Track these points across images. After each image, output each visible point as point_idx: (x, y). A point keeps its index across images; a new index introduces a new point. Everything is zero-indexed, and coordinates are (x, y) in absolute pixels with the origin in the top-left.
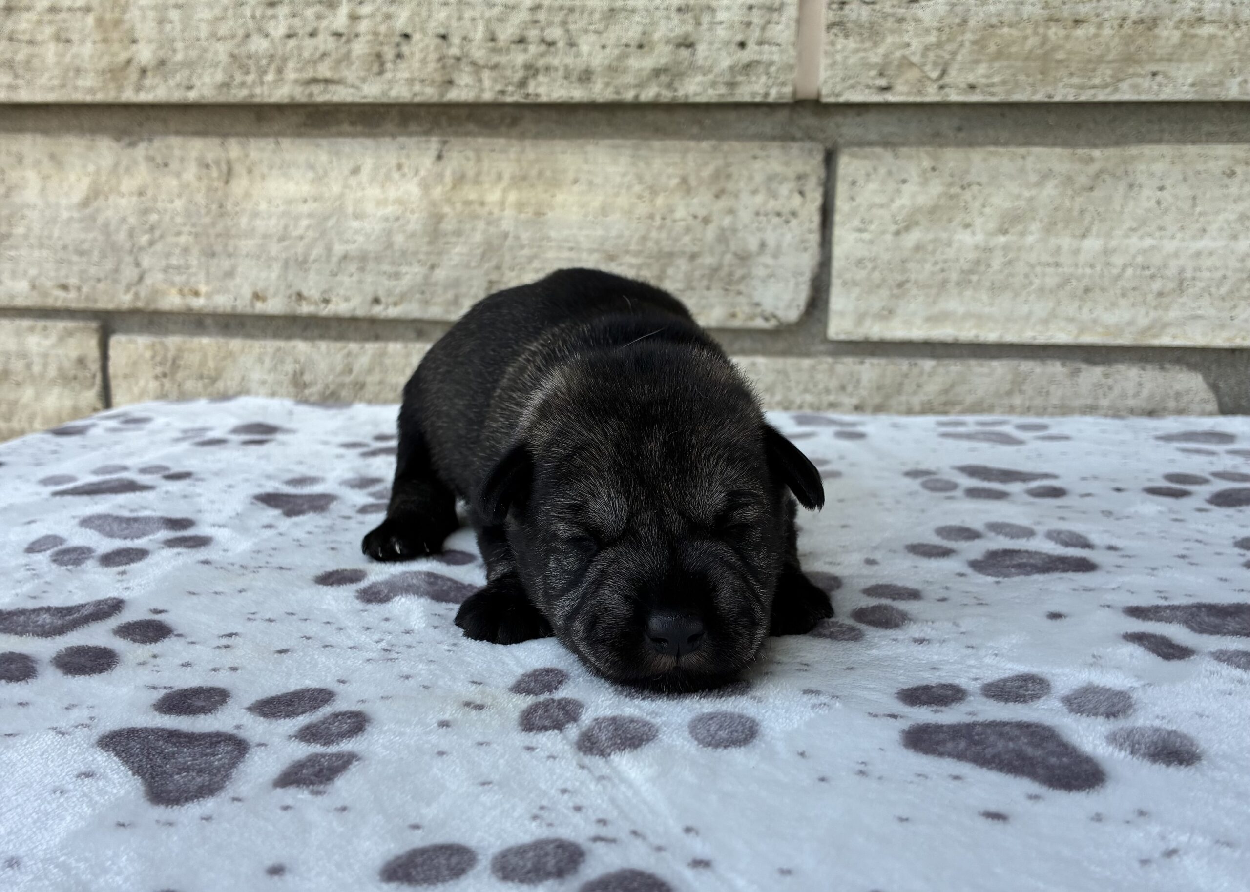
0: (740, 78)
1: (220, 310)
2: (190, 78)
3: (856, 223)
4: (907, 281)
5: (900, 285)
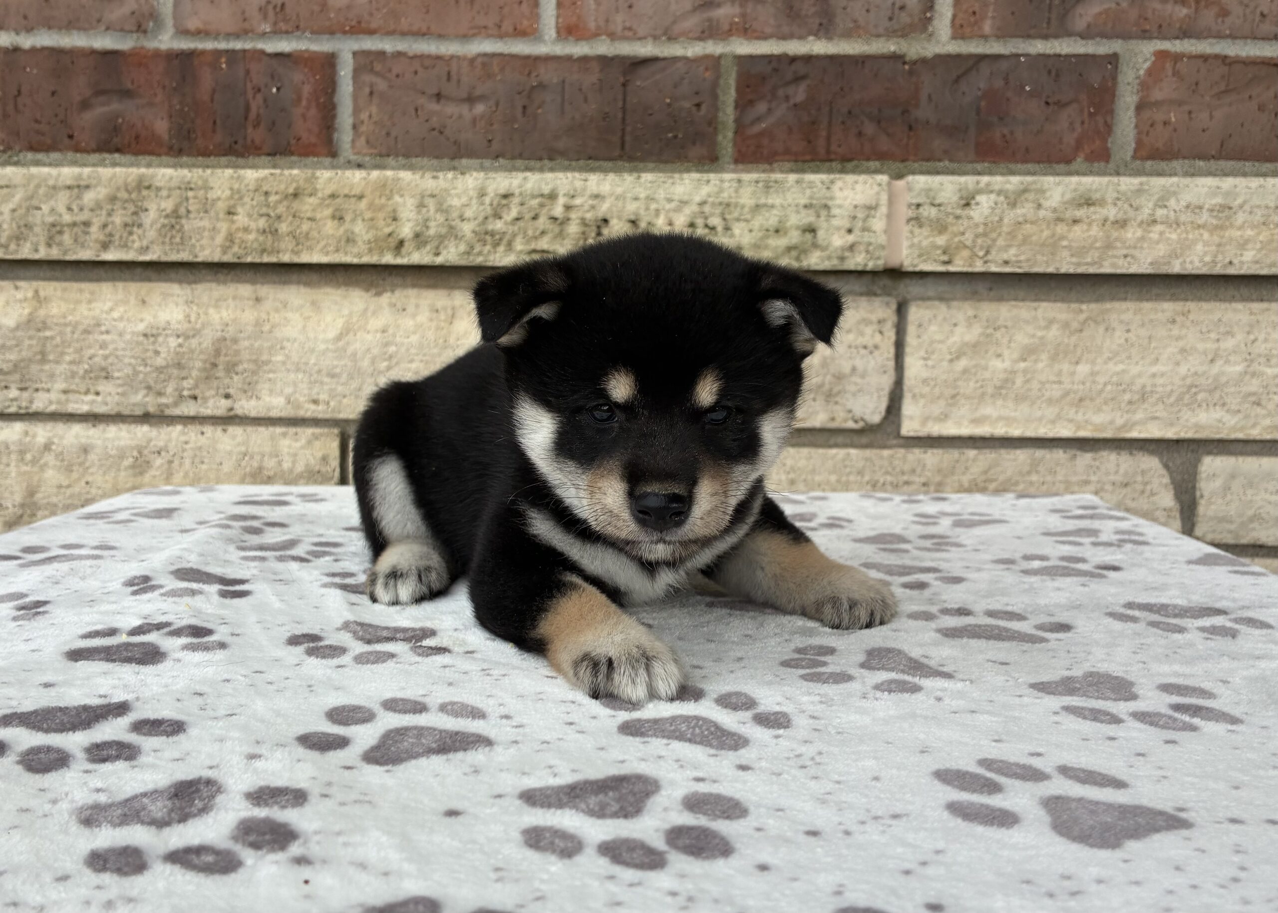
0: (847, 254)
2: (437, 248)
4: (958, 394)
5: (953, 397)
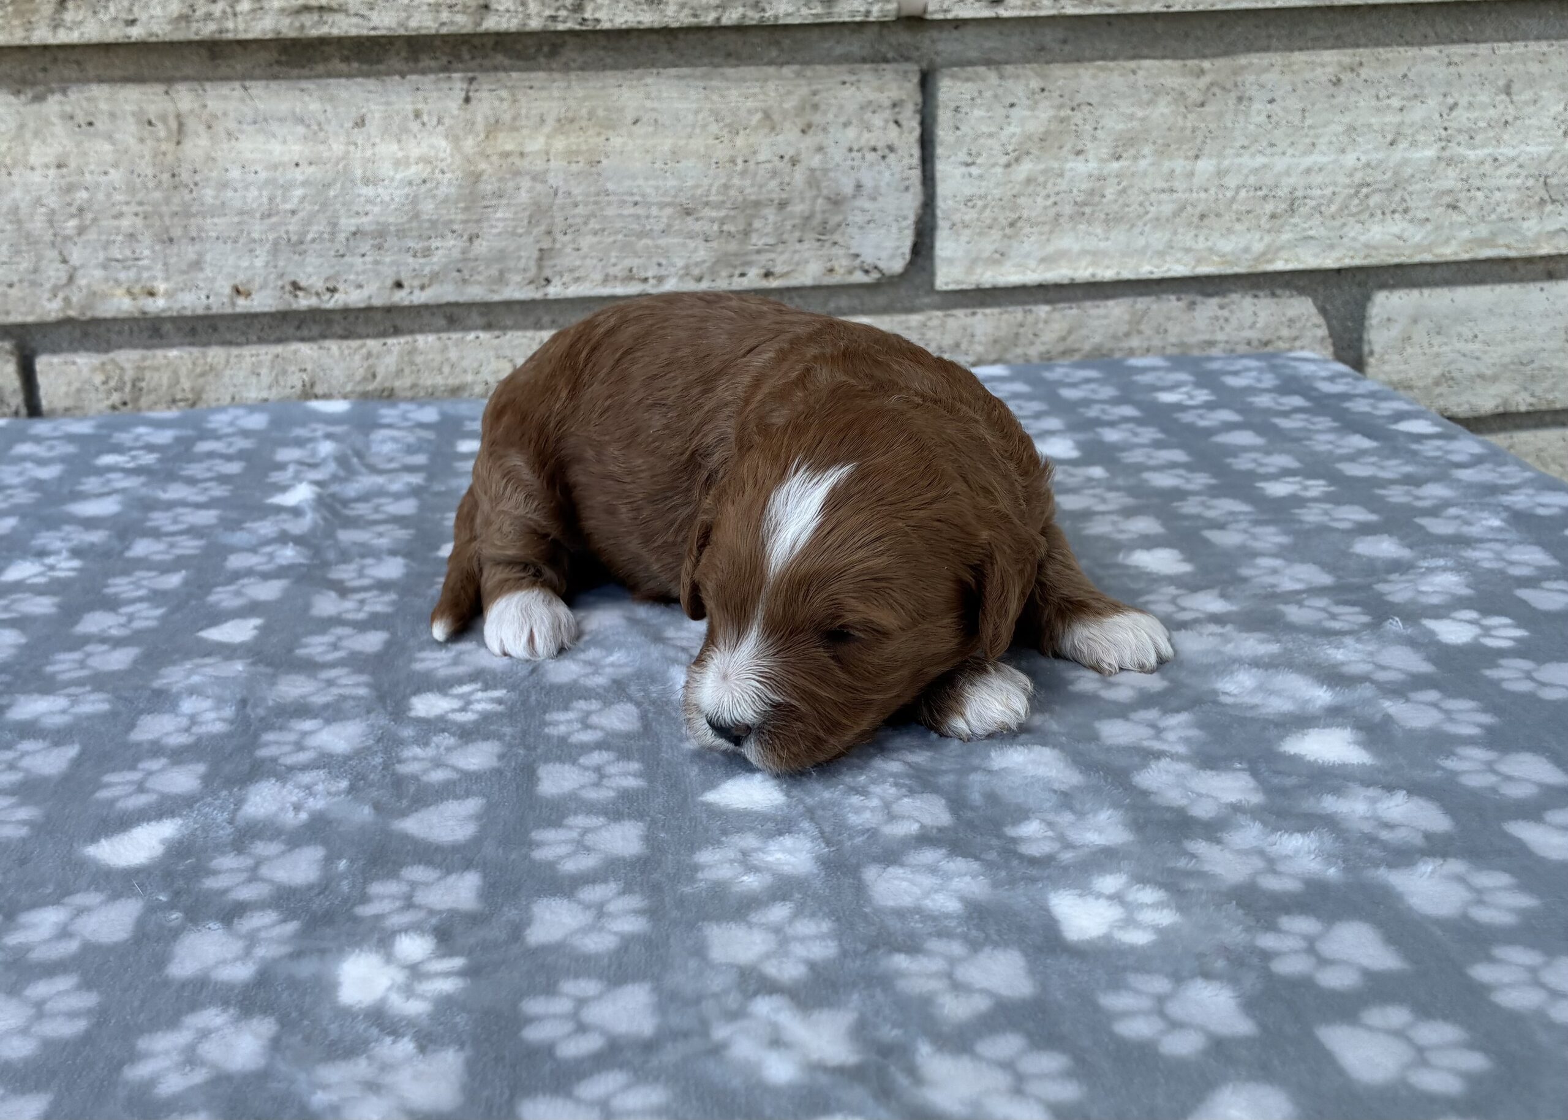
1: (188, 313)
3: (962, 156)
4: (1020, 219)
5: (1012, 225)
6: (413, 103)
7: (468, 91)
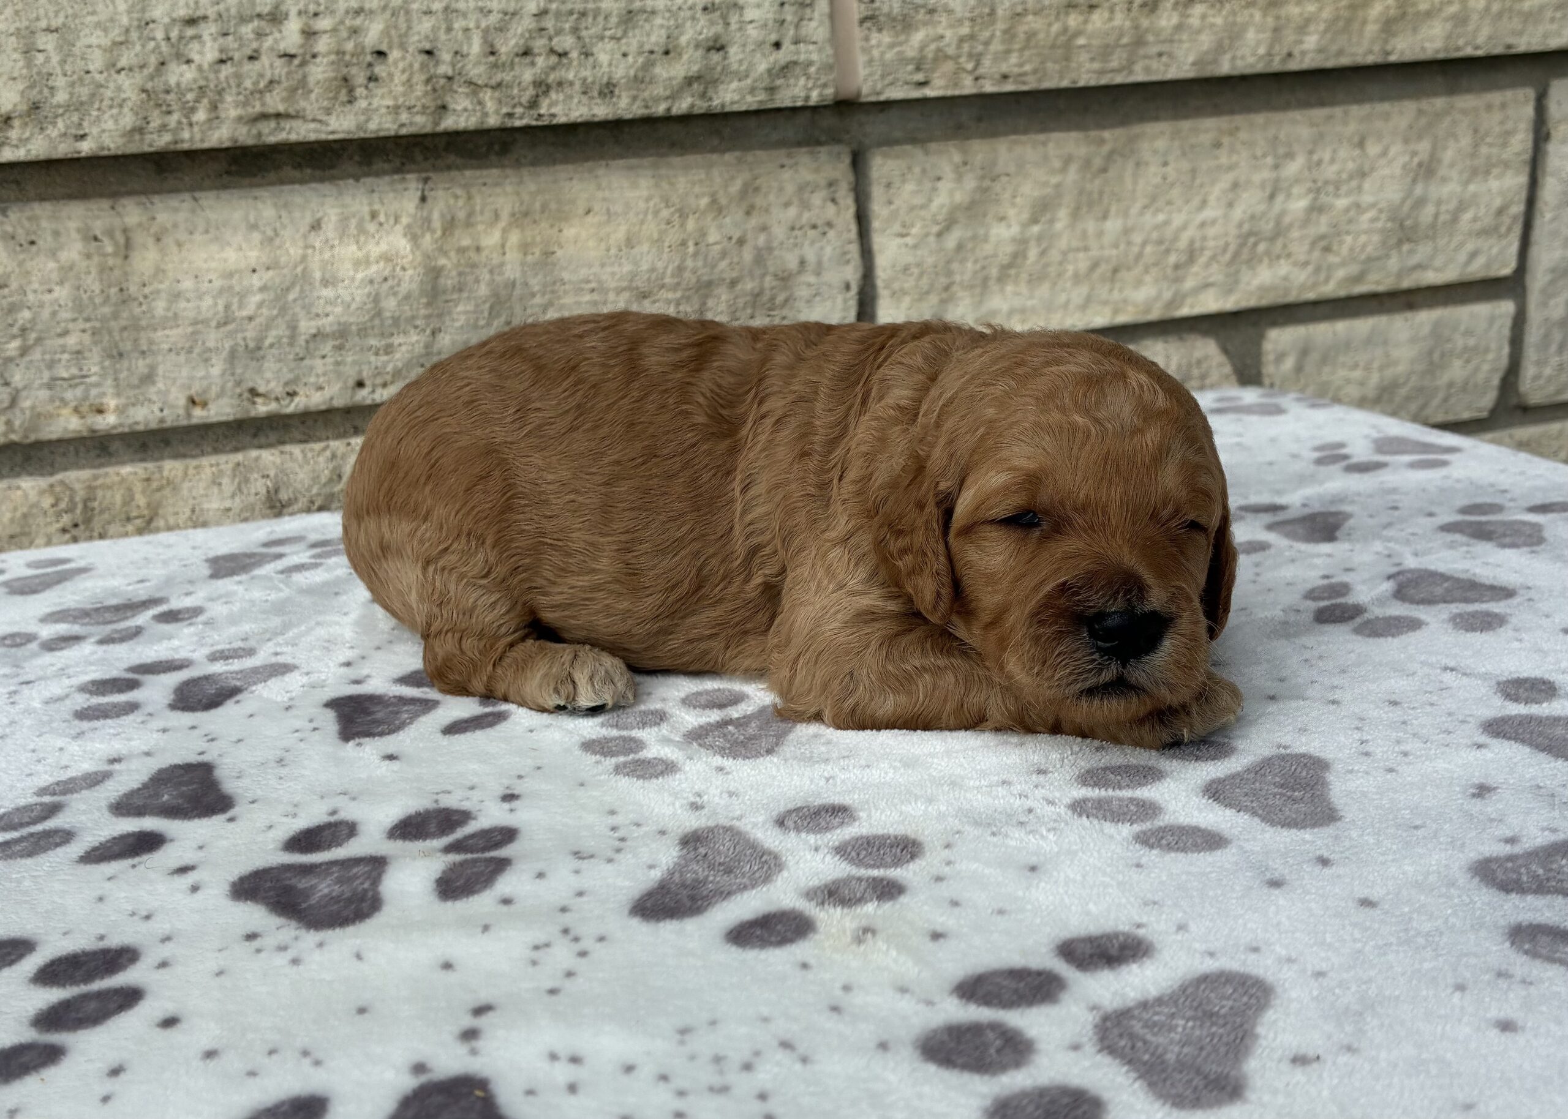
0: (778, 82)
1: (140, 428)
3: (897, 228)
4: (953, 283)
6: (370, 204)
7: (423, 191)
